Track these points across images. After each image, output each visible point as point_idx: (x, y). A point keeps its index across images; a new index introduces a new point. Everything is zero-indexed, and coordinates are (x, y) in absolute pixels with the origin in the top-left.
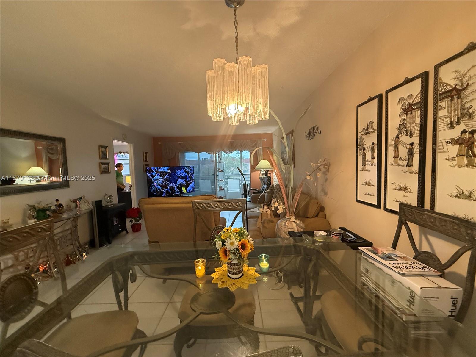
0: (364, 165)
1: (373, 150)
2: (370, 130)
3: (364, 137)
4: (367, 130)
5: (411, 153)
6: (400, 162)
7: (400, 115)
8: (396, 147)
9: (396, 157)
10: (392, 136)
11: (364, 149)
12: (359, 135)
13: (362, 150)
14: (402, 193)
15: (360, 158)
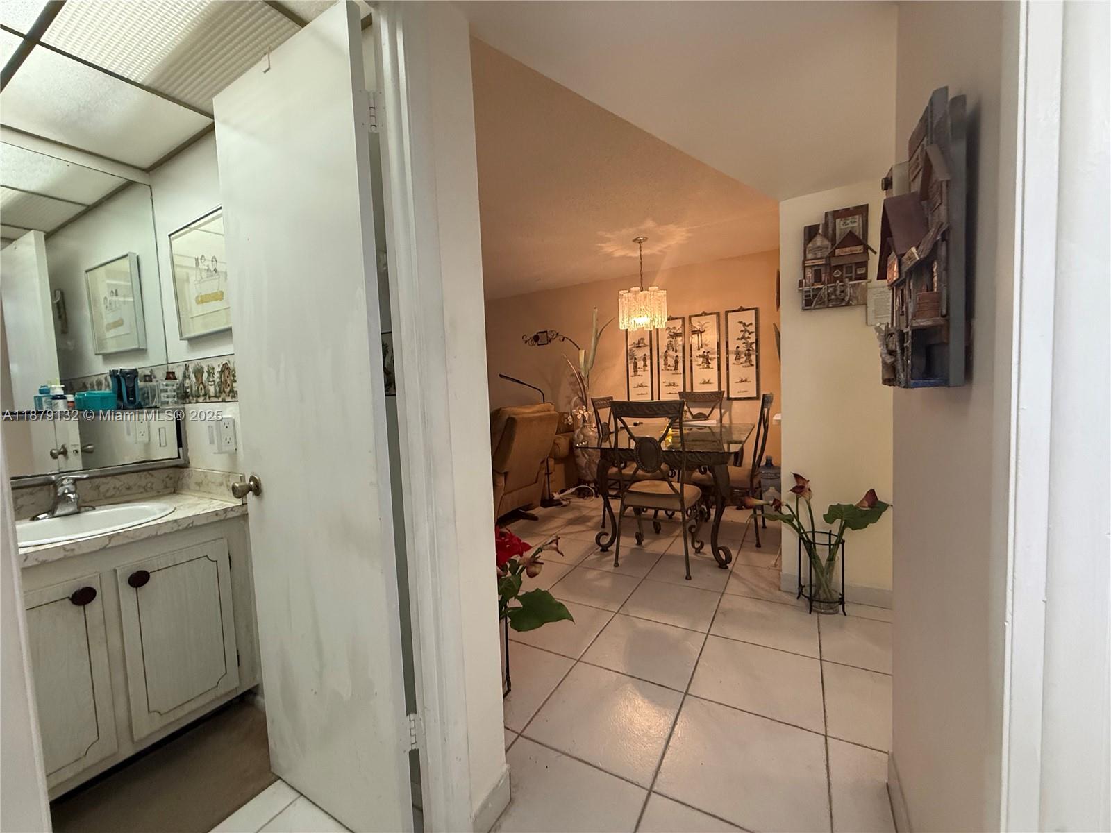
0: (636, 371)
1: (645, 360)
2: (640, 345)
3: (634, 349)
4: (639, 344)
5: (677, 362)
6: (669, 368)
7: (668, 338)
8: (666, 357)
9: (666, 364)
10: (662, 351)
11: (635, 359)
12: (629, 347)
13: (633, 360)
14: (671, 387)
15: (631, 366)
